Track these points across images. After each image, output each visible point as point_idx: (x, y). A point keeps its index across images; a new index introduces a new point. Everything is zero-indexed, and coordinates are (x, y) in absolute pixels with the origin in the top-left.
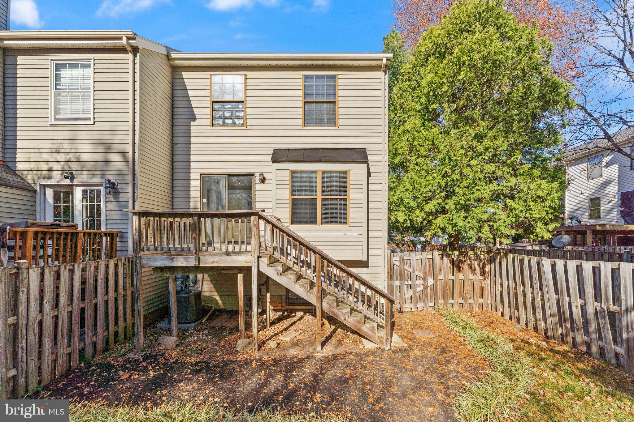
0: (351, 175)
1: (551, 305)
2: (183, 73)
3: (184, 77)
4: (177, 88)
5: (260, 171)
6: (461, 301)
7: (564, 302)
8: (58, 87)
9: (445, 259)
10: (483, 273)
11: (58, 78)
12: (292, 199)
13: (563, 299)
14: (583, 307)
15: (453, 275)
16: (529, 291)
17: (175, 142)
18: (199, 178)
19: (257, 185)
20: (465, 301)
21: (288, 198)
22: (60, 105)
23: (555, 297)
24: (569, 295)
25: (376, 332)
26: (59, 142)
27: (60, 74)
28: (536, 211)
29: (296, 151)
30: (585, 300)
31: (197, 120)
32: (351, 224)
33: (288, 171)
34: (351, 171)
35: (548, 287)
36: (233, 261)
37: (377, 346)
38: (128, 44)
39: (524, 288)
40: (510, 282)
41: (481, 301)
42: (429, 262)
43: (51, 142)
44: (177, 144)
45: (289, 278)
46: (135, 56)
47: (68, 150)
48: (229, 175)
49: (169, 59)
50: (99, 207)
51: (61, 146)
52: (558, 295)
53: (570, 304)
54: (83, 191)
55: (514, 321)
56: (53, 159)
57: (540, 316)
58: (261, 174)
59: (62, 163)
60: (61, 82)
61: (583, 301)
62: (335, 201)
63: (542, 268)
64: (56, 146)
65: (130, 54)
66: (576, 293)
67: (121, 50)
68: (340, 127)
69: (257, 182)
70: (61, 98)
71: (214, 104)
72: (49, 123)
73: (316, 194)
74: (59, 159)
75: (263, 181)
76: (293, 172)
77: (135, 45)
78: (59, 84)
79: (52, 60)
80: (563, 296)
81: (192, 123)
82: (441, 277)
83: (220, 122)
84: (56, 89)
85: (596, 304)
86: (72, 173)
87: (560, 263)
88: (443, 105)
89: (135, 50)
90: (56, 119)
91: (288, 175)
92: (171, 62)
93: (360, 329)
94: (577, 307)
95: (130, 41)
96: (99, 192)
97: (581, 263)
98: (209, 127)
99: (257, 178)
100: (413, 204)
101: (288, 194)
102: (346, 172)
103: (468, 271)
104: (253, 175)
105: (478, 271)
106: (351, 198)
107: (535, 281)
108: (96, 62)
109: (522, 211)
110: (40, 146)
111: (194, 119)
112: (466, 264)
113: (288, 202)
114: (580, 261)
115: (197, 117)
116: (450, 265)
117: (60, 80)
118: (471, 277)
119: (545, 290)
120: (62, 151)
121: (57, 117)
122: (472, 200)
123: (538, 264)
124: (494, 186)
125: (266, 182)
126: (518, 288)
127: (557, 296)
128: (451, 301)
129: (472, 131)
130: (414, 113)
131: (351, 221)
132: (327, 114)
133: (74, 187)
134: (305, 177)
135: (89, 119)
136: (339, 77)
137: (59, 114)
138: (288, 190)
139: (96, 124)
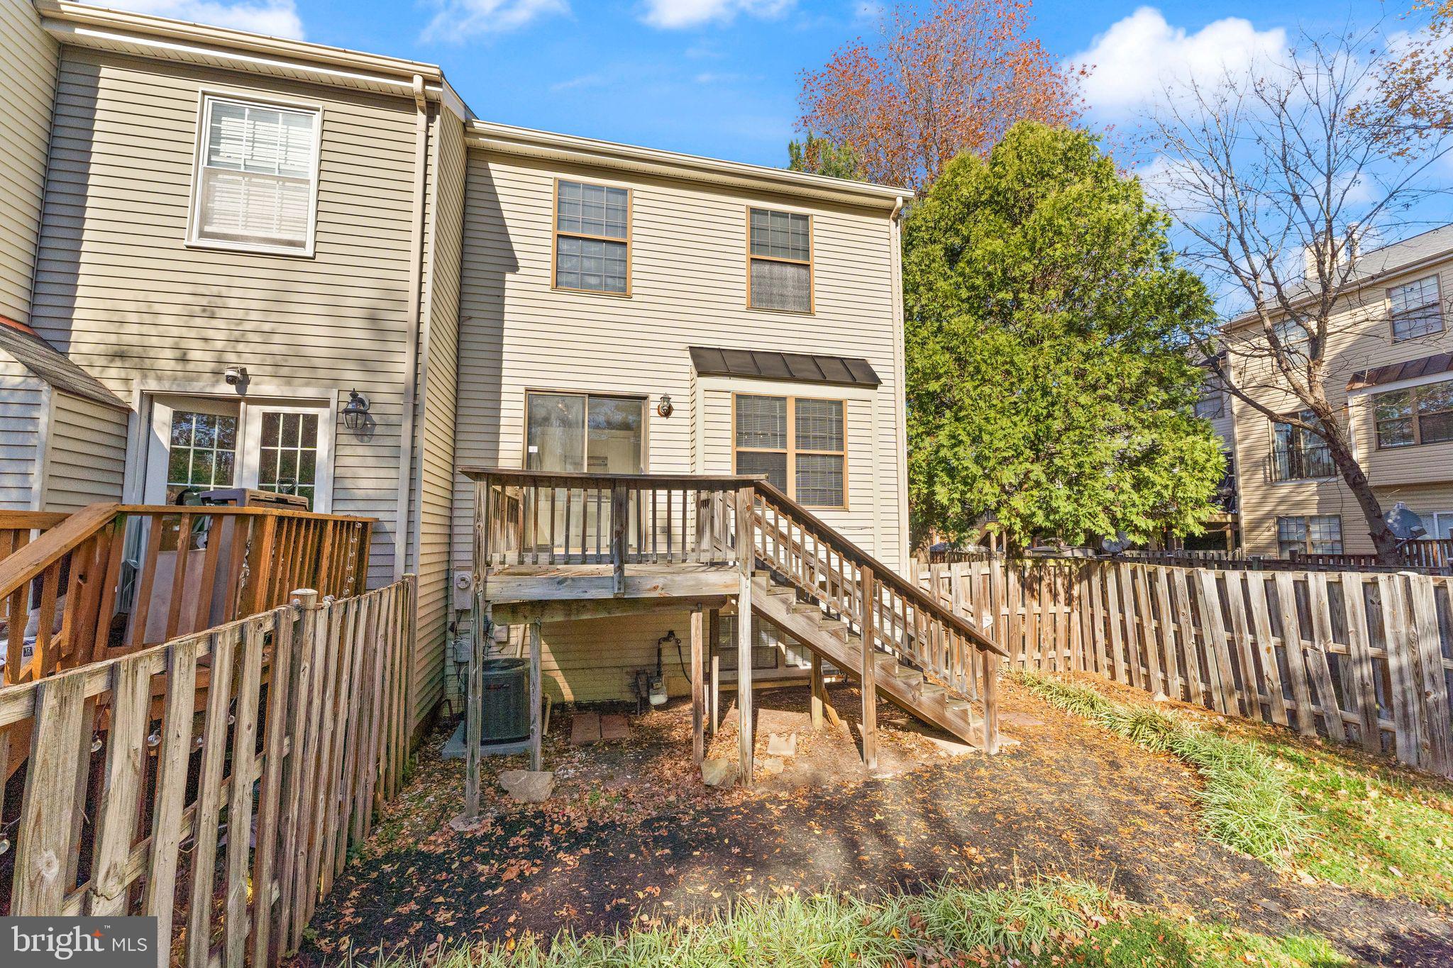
0: (850, 410)
1: (1218, 650)
2: (491, 166)
3: (494, 174)
4: (476, 195)
5: (664, 391)
6: (1038, 656)
7: (1244, 643)
8: (213, 158)
9: (1012, 575)
10: (1069, 601)
11: (216, 137)
12: (738, 453)
13: (1241, 639)
14: (1282, 650)
15: (1024, 605)
16: (1169, 629)
17: (466, 314)
18: (522, 397)
19: (652, 420)
20: (1044, 655)
21: (729, 450)
22: (213, 201)
23: (1227, 635)
24: (1252, 631)
25: (970, 720)
26: (215, 290)
27: (220, 129)
28: (1192, 487)
29: (739, 355)
30: (1282, 636)
31: (521, 271)
32: (851, 508)
33: (729, 395)
34: (850, 403)
35: (1211, 620)
36: (699, 585)
37: (972, 749)
38: (424, 91)
39: (1160, 623)
40: (1128, 614)
41: (1067, 653)
42: (984, 582)
43: (190, 289)
44: (470, 318)
45: (809, 618)
46: (431, 119)
47: (240, 314)
48: (591, 395)
49: (465, 132)
50: (309, 459)
51: (219, 302)
52: (1232, 632)
53: (1255, 646)
54: (265, 415)
55: (1140, 686)
56: (193, 333)
57: (1194, 672)
58: (666, 398)
59: (219, 345)
60: (222, 147)
61: (1279, 640)
62: (819, 459)
63: (1198, 586)
64: (204, 301)
65: (419, 112)
66: (1265, 626)
67: (404, 103)
68: (818, 315)
69: (654, 413)
70: (218, 184)
71: (561, 240)
72: (186, 243)
73: (784, 445)
74: (210, 334)
75: (667, 413)
76: (740, 397)
77: (435, 97)
78: (217, 152)
79: (204, 93)
80: (1241, 632)
81: (509, 276)
82: (1004, 610)
83: (572, 278)
84: (210, 162)
85: (1303, 642)
86: (243, 371)
87: (1233, 577)
88: (1021, 295)
89: (432, 108)
90: (202, 234)
91: (729, 403)
92: (467, 139)
93: (943, 718)
94: (1268, 650)
95: (427, 87)
96: (311, 421)
97: (1273, 576)
98: (548, 289)
99: (653, 405)
100: (975, 470)
101: (729, 442)
102: (839, 403)
103: (1046, 596)
104: (645, 398)
105: (1062, 597)
106: (850, 455)
107: (1182, 610)
108: (328, 116)
109: (1166, 487)
110: (153, 297)
111: (514, 268)
112: (1043, 583)
113: (729, 458)
114: (1271, 573)
115: (521, 263)
116: (1018, 586)
117: (219, 144)
118: (1052, 609)
119: (1205, 625)
120: (224, 313)
121: (207, 229)
122: (1087, 466)
123: (1190, 579)
124: (1119, 443)
125: (674, 414)
126: (1145, 624)
127: (1229, 634)
128: (1021, 656)
129: (1080, 346)
130: (956, 302)
131: (851, 500)
132: (794, 287)
133: (243, 404)
134: (760, 409)
135: (302, 245)
136: (815, 218)
137: (211, 224)
138: (729, 434)
139: (319, 258)
